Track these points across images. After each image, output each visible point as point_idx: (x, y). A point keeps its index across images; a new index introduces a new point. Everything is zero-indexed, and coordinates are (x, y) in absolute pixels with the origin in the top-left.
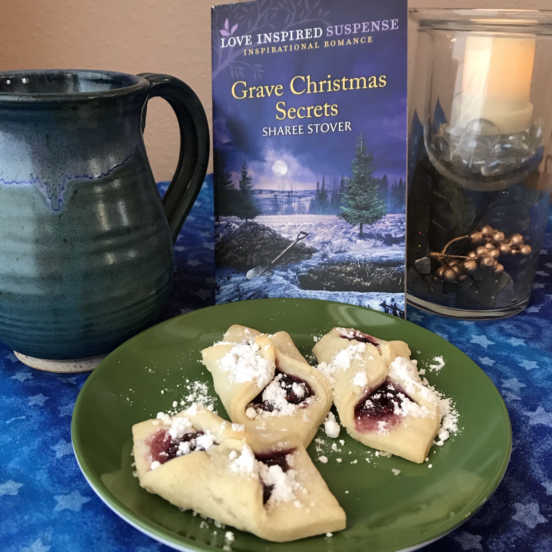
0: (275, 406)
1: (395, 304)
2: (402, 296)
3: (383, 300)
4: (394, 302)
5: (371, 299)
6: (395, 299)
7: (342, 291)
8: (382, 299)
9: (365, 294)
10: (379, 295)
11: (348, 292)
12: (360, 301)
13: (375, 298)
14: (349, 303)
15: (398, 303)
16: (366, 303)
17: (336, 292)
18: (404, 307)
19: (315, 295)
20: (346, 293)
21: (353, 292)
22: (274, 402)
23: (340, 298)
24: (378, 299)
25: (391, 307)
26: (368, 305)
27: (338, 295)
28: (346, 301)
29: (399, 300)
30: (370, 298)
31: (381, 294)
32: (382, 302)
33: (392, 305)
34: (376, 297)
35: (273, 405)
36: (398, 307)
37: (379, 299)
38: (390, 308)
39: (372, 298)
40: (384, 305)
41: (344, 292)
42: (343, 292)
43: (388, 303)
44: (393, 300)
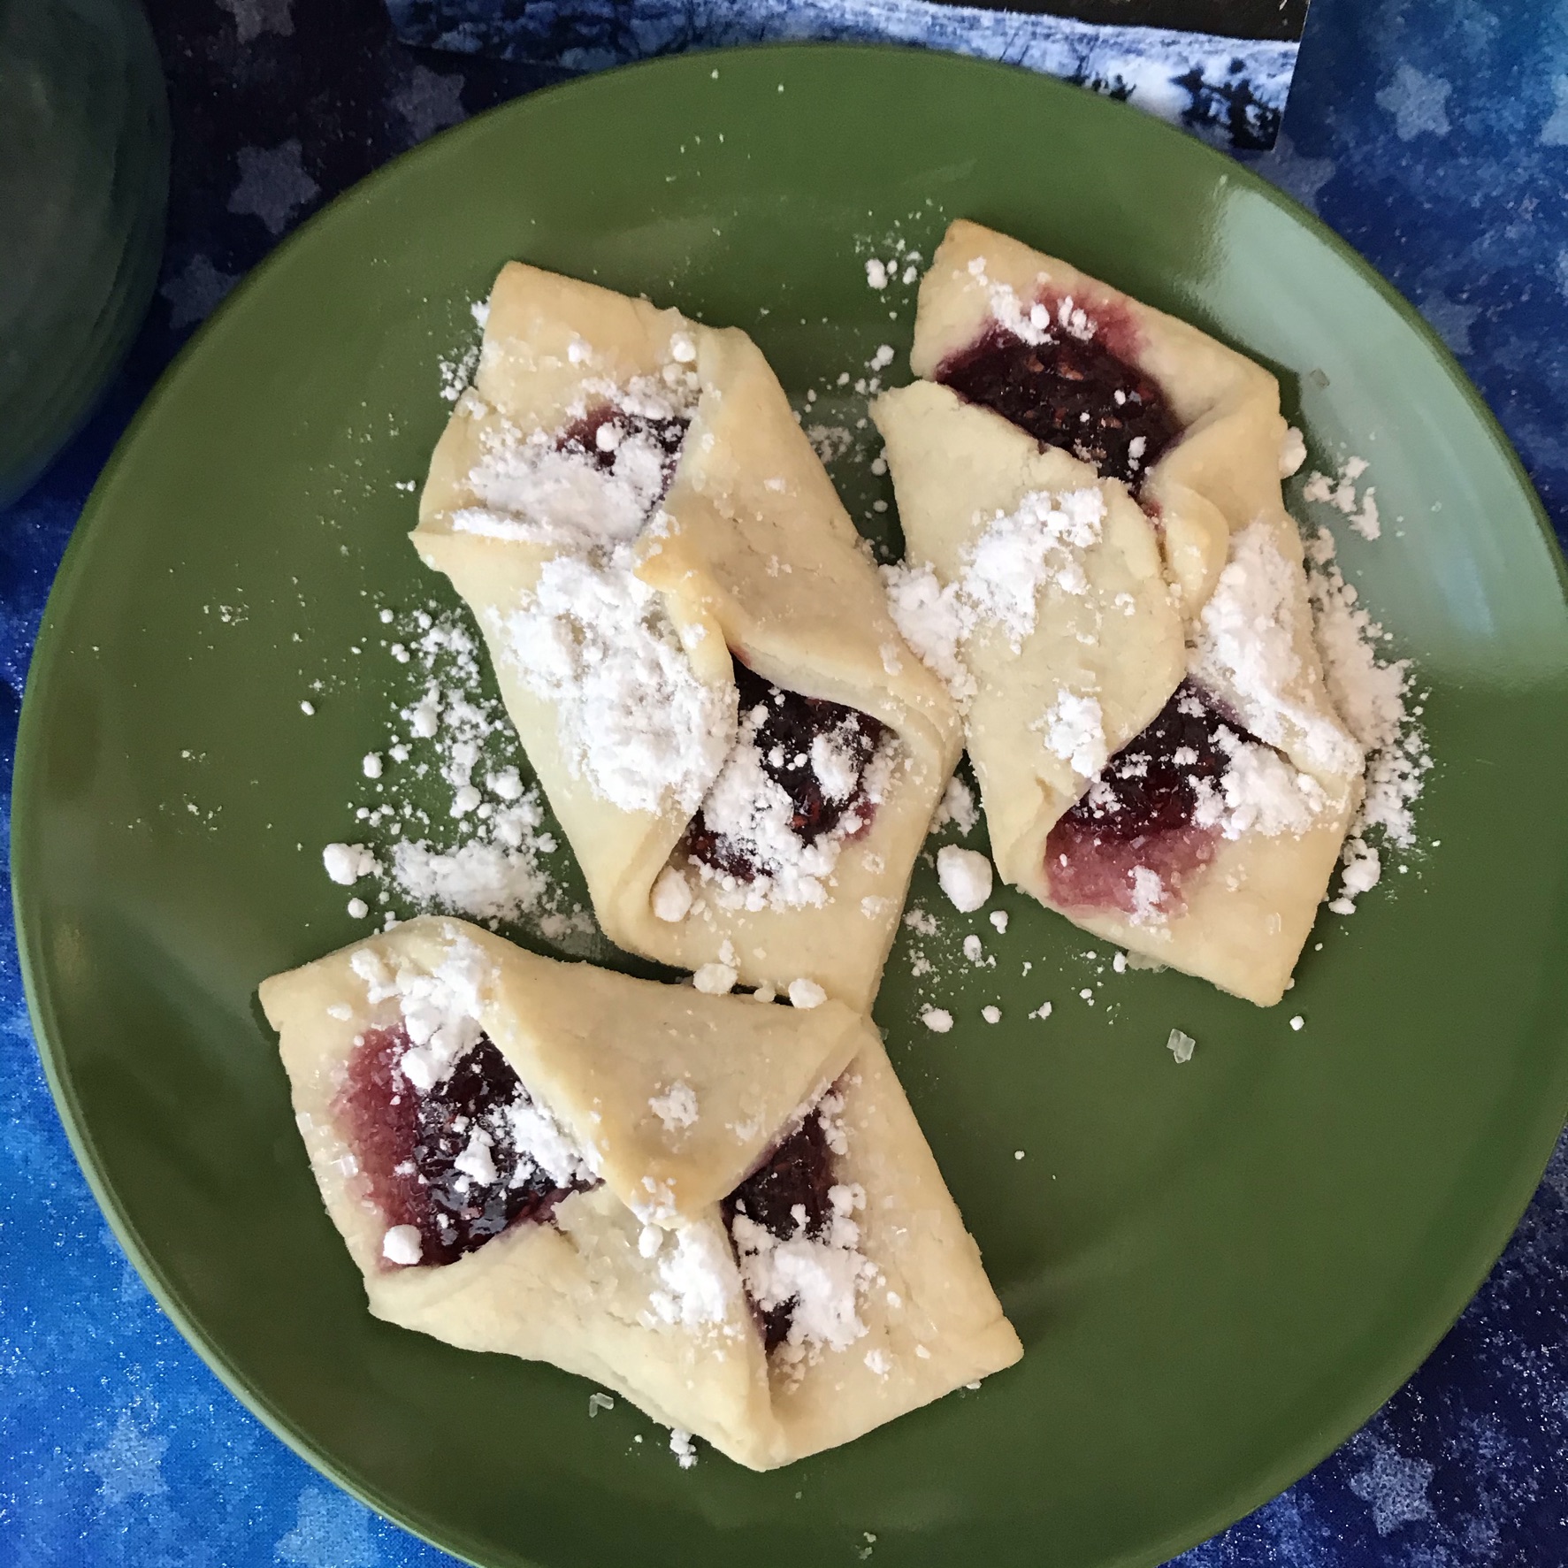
0: (757, 862)
1: (1245, 84)
2: (1285, 55)
3: (1193, 63)
4: (1240, 76)
5: (1132, 56)
6: (1250, 64)
7: (998, 7)
8: (1186, 60)
9: (1107, 31)
10: (1174, 43)
11: (1023, 17)
12: (1082, 59)
13: (1154, 51)
14: (1027, 62)
15: (1261, 79)
16: (1110, 67)
17: (968, 12)
18: (1285, 95)
19: (865, 13)
20: (1015, 19)
21: (1048, 20)
22: (750, 846)
23: (984, 37)
24: (1167, 57)
25: (1225, 91)
26: (1119, 78)
27: (974, 24)
28: (1013, 53)
29: (1265, 69)
30: (1128, 51)
31: (1186, 38)
32: (1184, 71)
33: (1228, 86)
34: (1158, 48)
35: (748, 857)
36: (1257, 96)
37: (1173, 59)
38: (1216, 96)
39: (1139, 53)
40: (1192, 81)
41: (1005, 15)
42: (1000, 15)
43: (1215, 73)
44: (1237, 66)
